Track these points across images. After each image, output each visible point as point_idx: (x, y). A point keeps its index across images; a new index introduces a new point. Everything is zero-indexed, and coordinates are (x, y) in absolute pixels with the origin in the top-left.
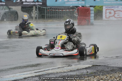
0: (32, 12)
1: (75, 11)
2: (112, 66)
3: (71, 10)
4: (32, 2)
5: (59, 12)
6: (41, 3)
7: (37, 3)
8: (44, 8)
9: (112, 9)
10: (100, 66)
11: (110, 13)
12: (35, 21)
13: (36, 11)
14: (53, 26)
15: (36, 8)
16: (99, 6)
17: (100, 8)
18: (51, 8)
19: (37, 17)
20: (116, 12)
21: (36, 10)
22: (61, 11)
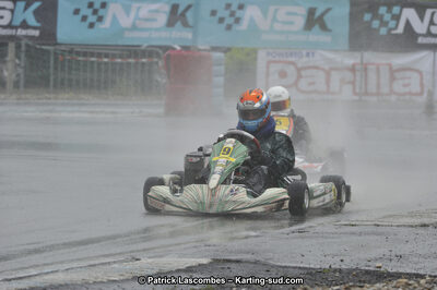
0: (5, 62)
1: (157, 63)
2: (284, 264)
3: (144, 60)
4: (4, 27)
5: (99, 64)
6: (36, 33)
7: (21, 32)
8: (48, 51)
9: (290, 59)
10: (238, 261)
11: (283, 75)
12: (14, 96)
13: (17, 61)
14: (77, 115)
15: (18, 47)
16: (242, 49)
17: (248, 54)
18: (72, 50)
19: (22, 83)
20: (303, 73)
21: (17, 56)
22: (106, 63)
